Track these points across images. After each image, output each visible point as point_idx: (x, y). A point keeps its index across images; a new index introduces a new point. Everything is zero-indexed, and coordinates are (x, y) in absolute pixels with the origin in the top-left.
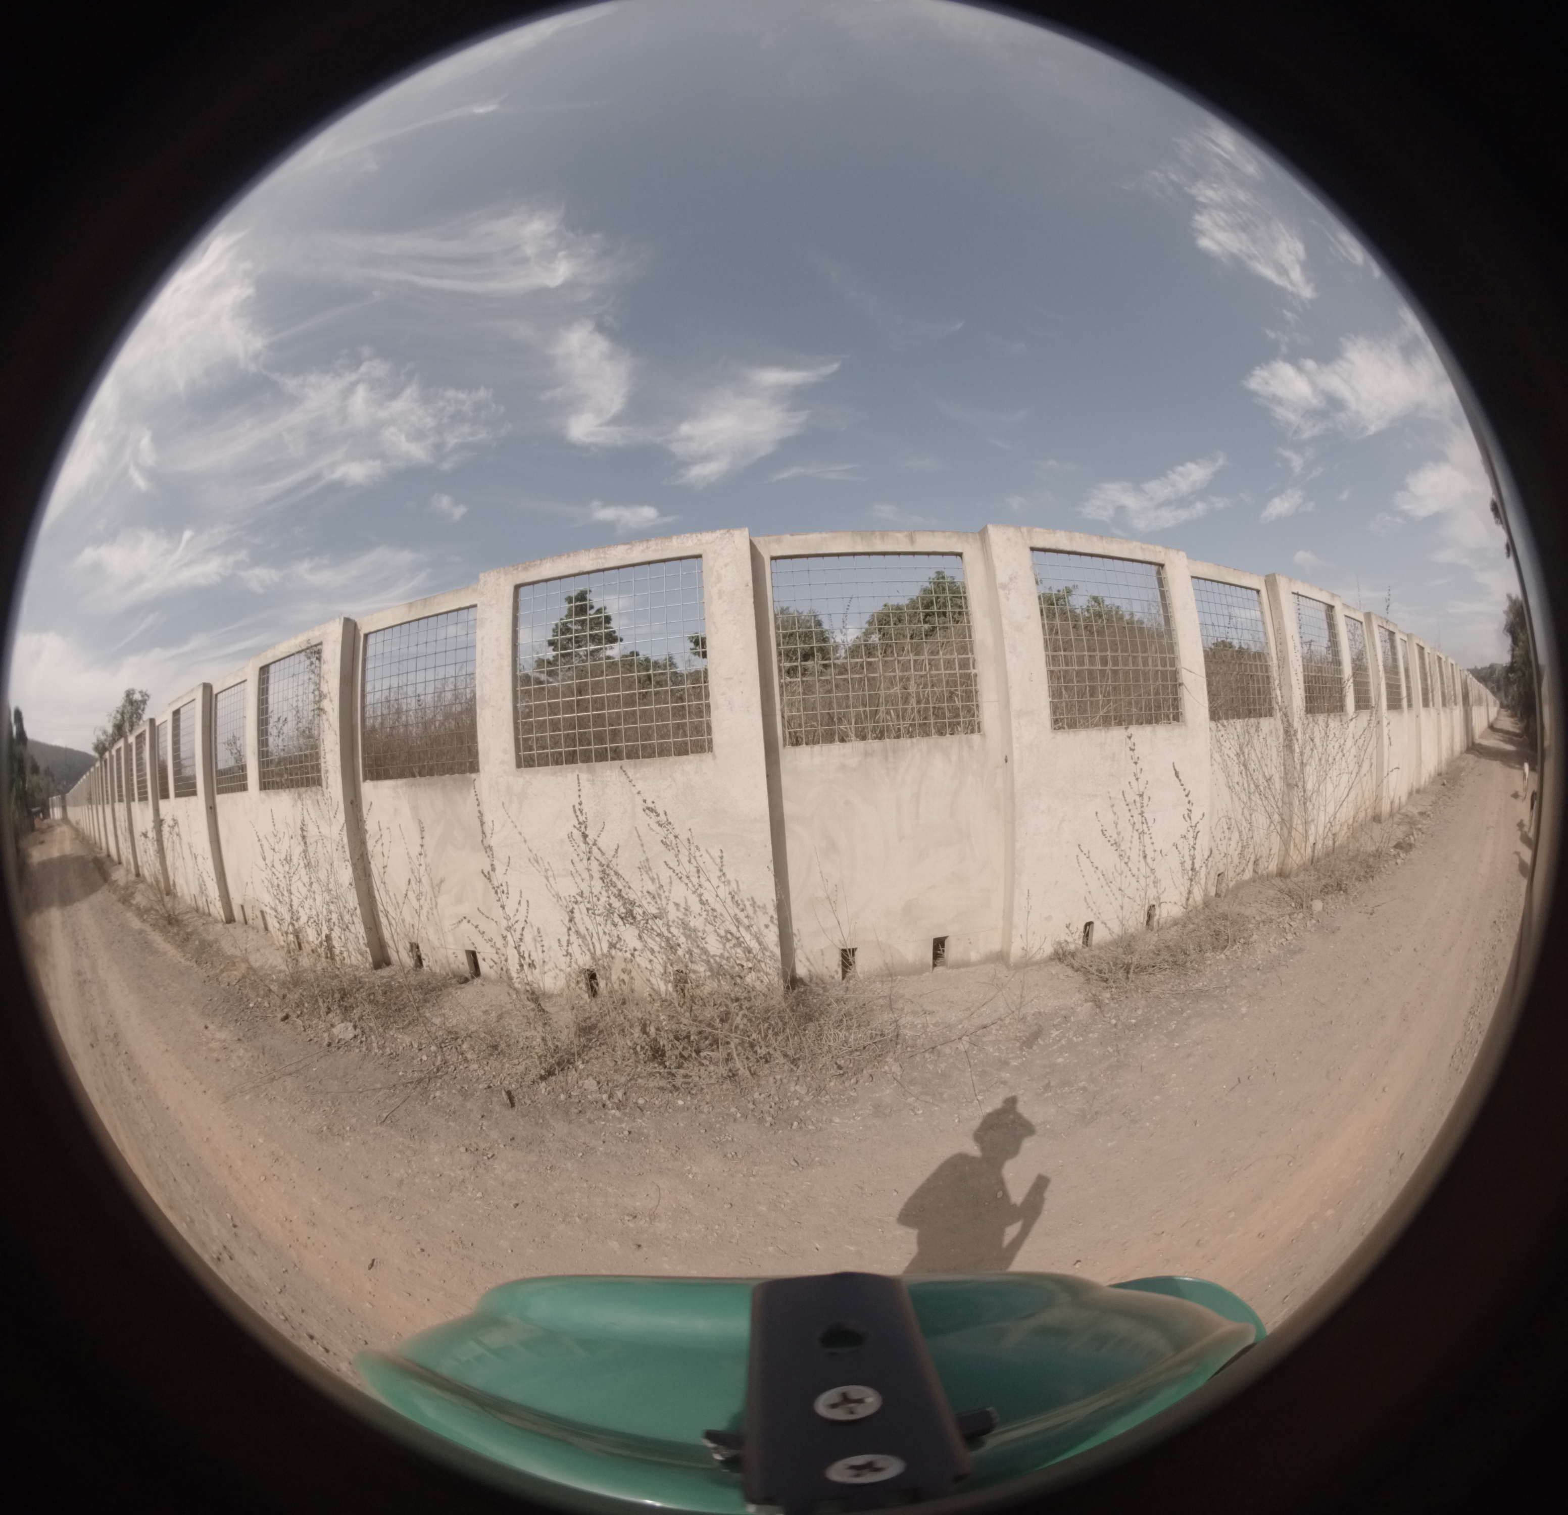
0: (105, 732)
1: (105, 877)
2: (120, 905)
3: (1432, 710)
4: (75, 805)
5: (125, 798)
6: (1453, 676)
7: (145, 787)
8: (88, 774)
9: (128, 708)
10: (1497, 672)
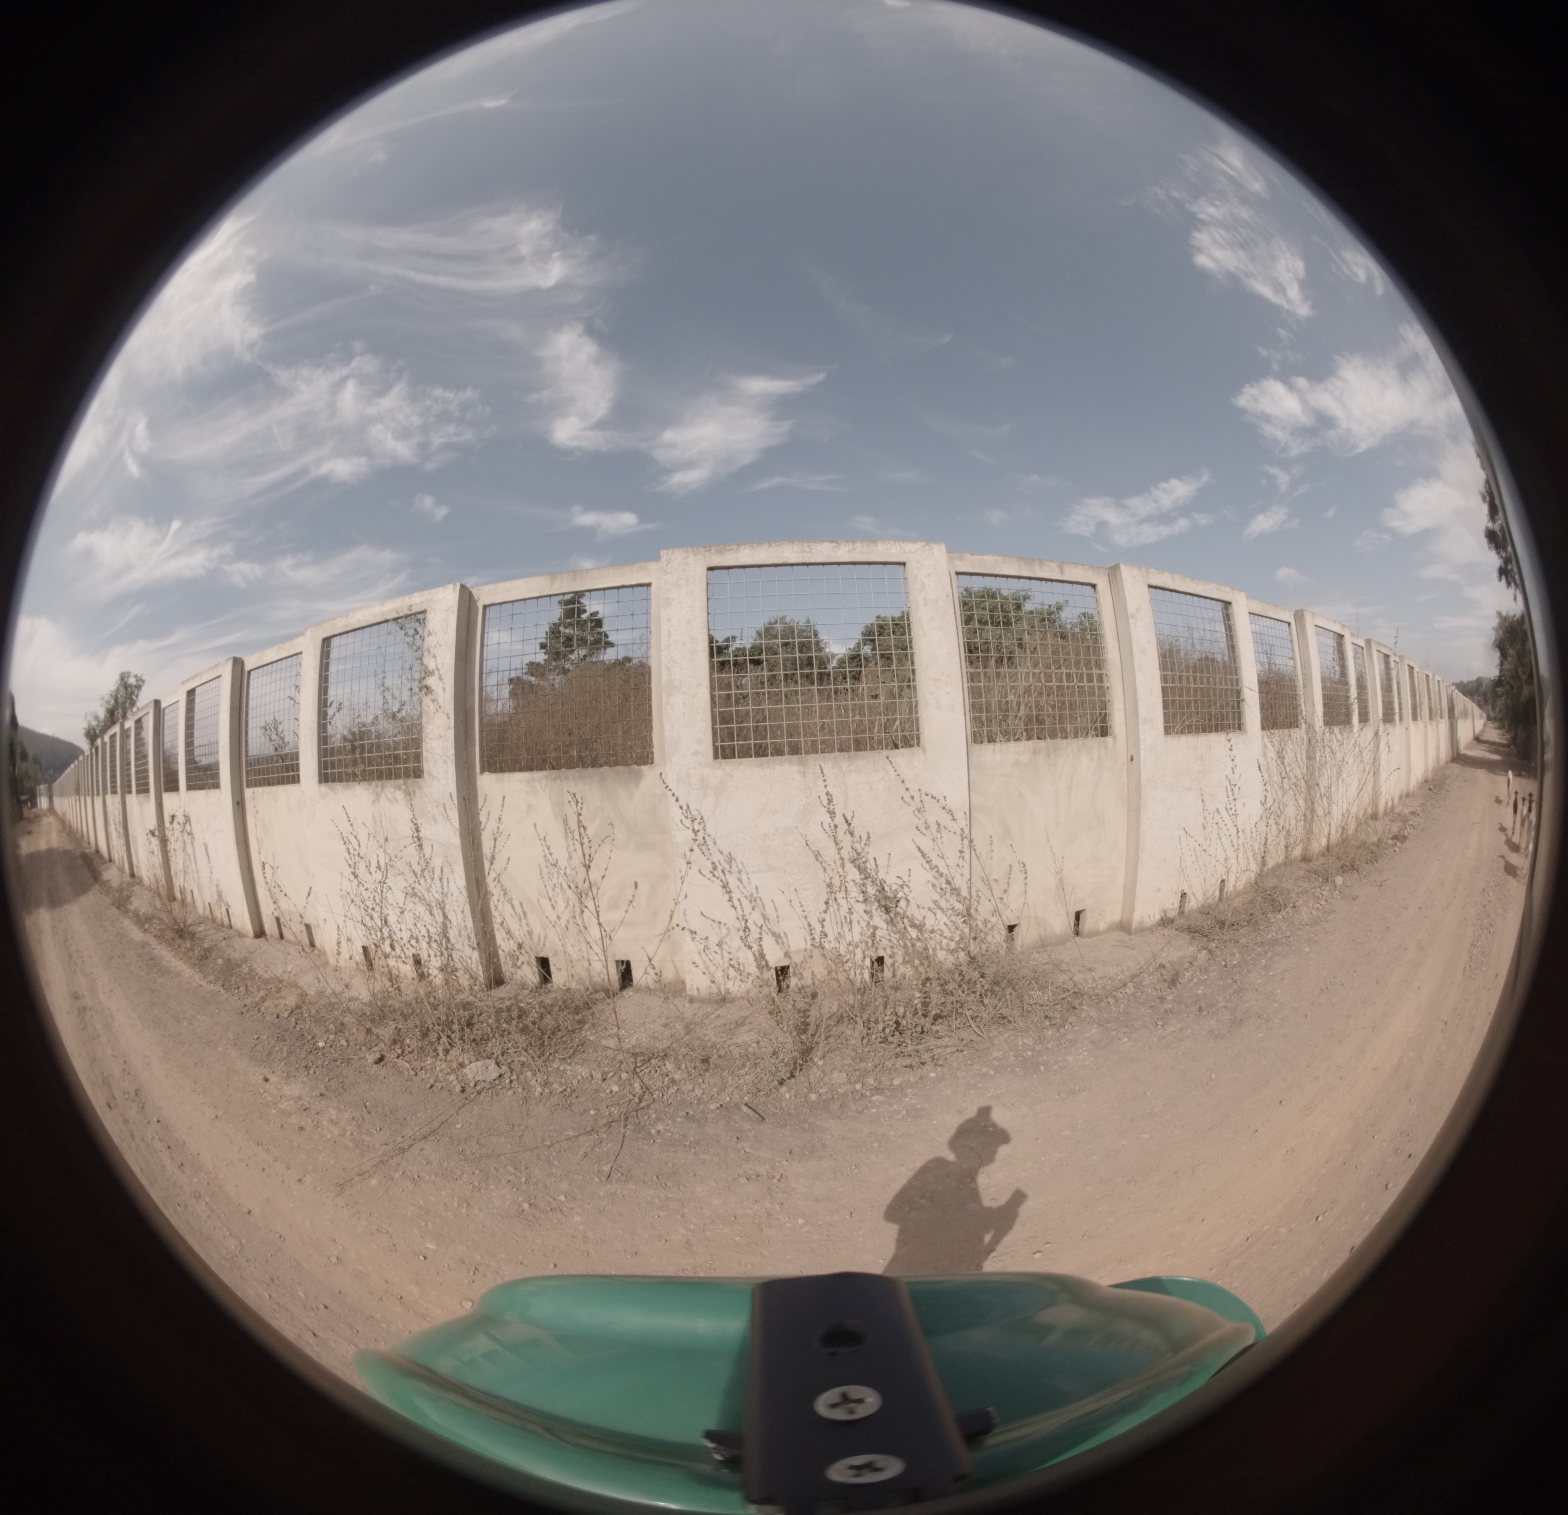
0: (96, 718)
1: (96, 876)
2: (115, 910)
3: (1420, 723)
4: (62, 796)
5: (119, 790)
6: (1439, 692)
7: (147, 777)
8: (76, 762)
9: (122, 692)
10: (1484, 686)
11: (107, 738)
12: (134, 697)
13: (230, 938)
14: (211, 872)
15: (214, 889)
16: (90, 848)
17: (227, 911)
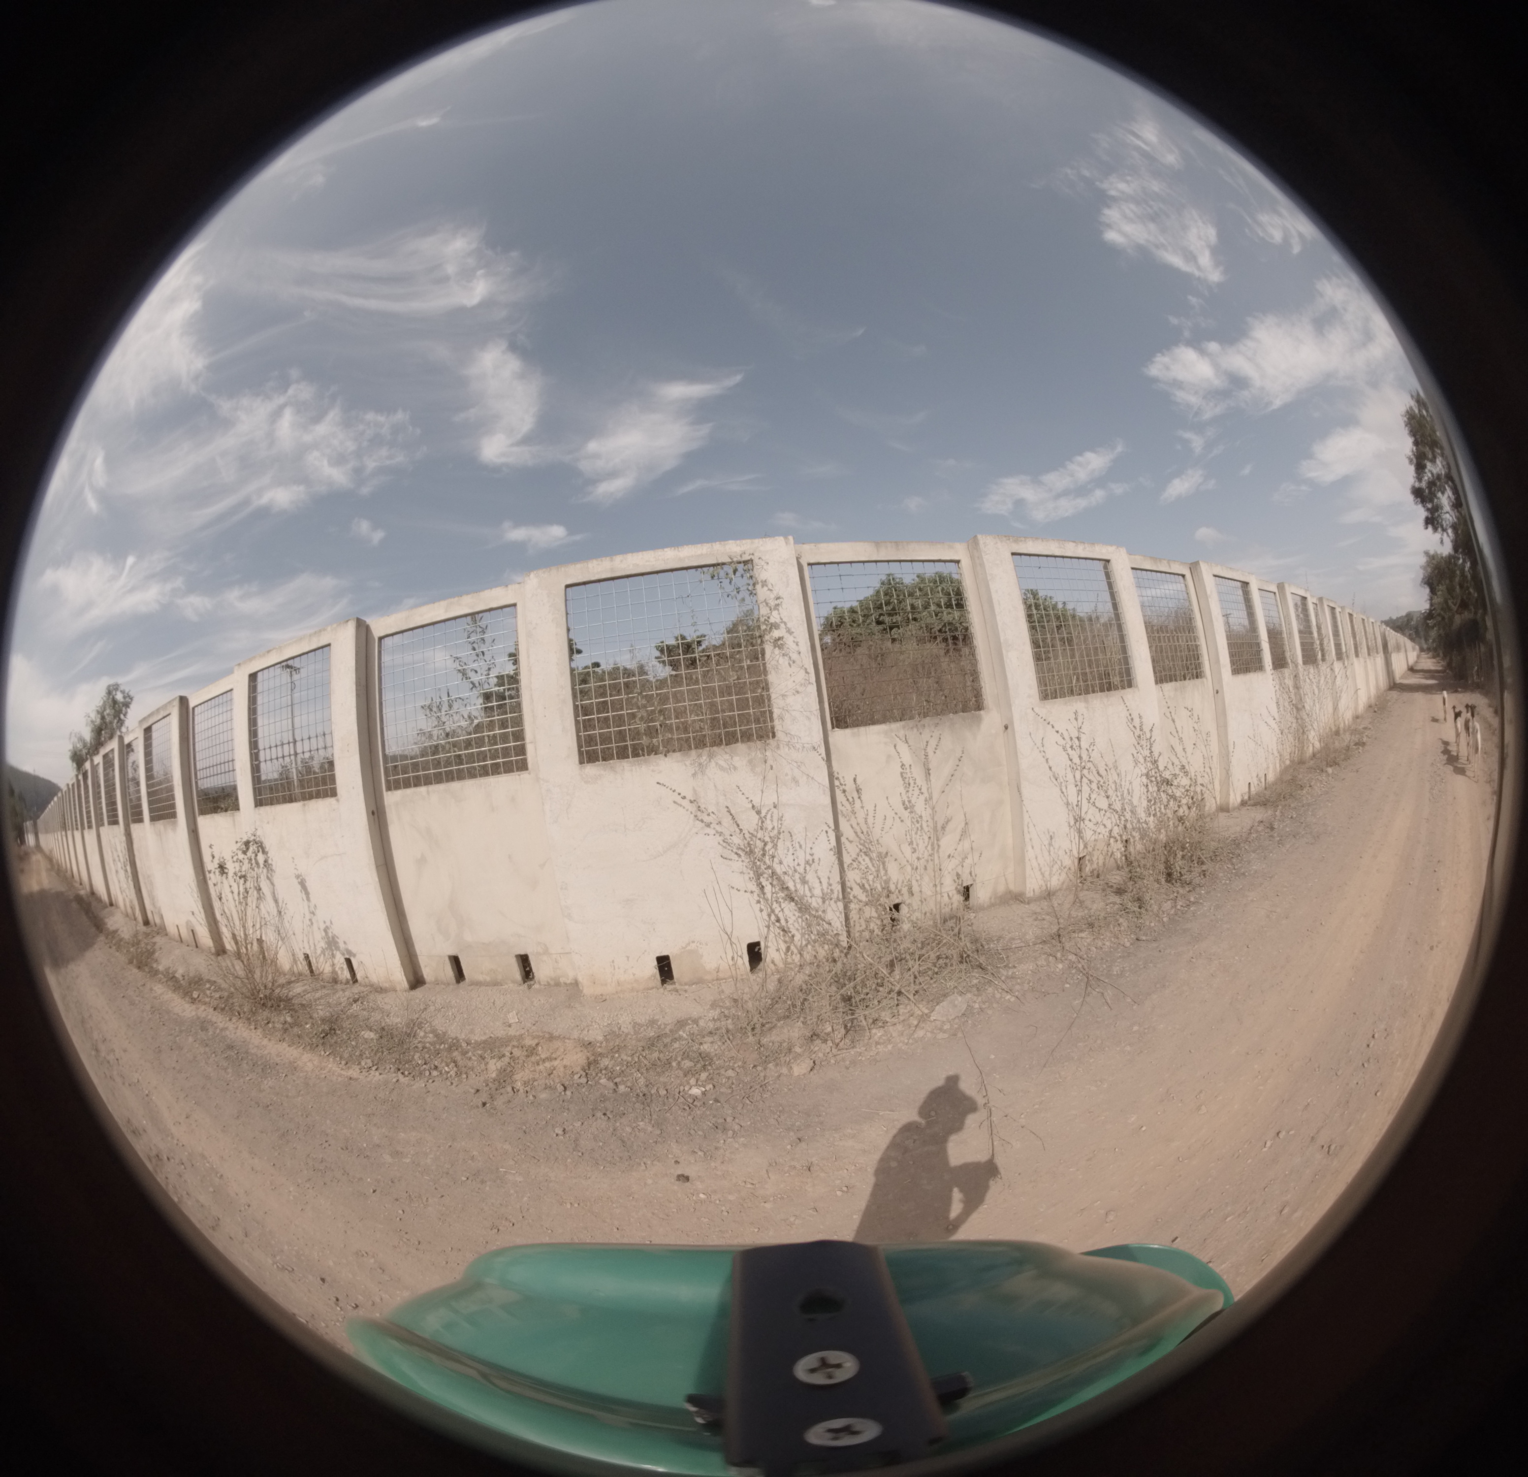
4: (47, 831)
9: (109, 709)
10: (1415, 619)
17: (349, 962)
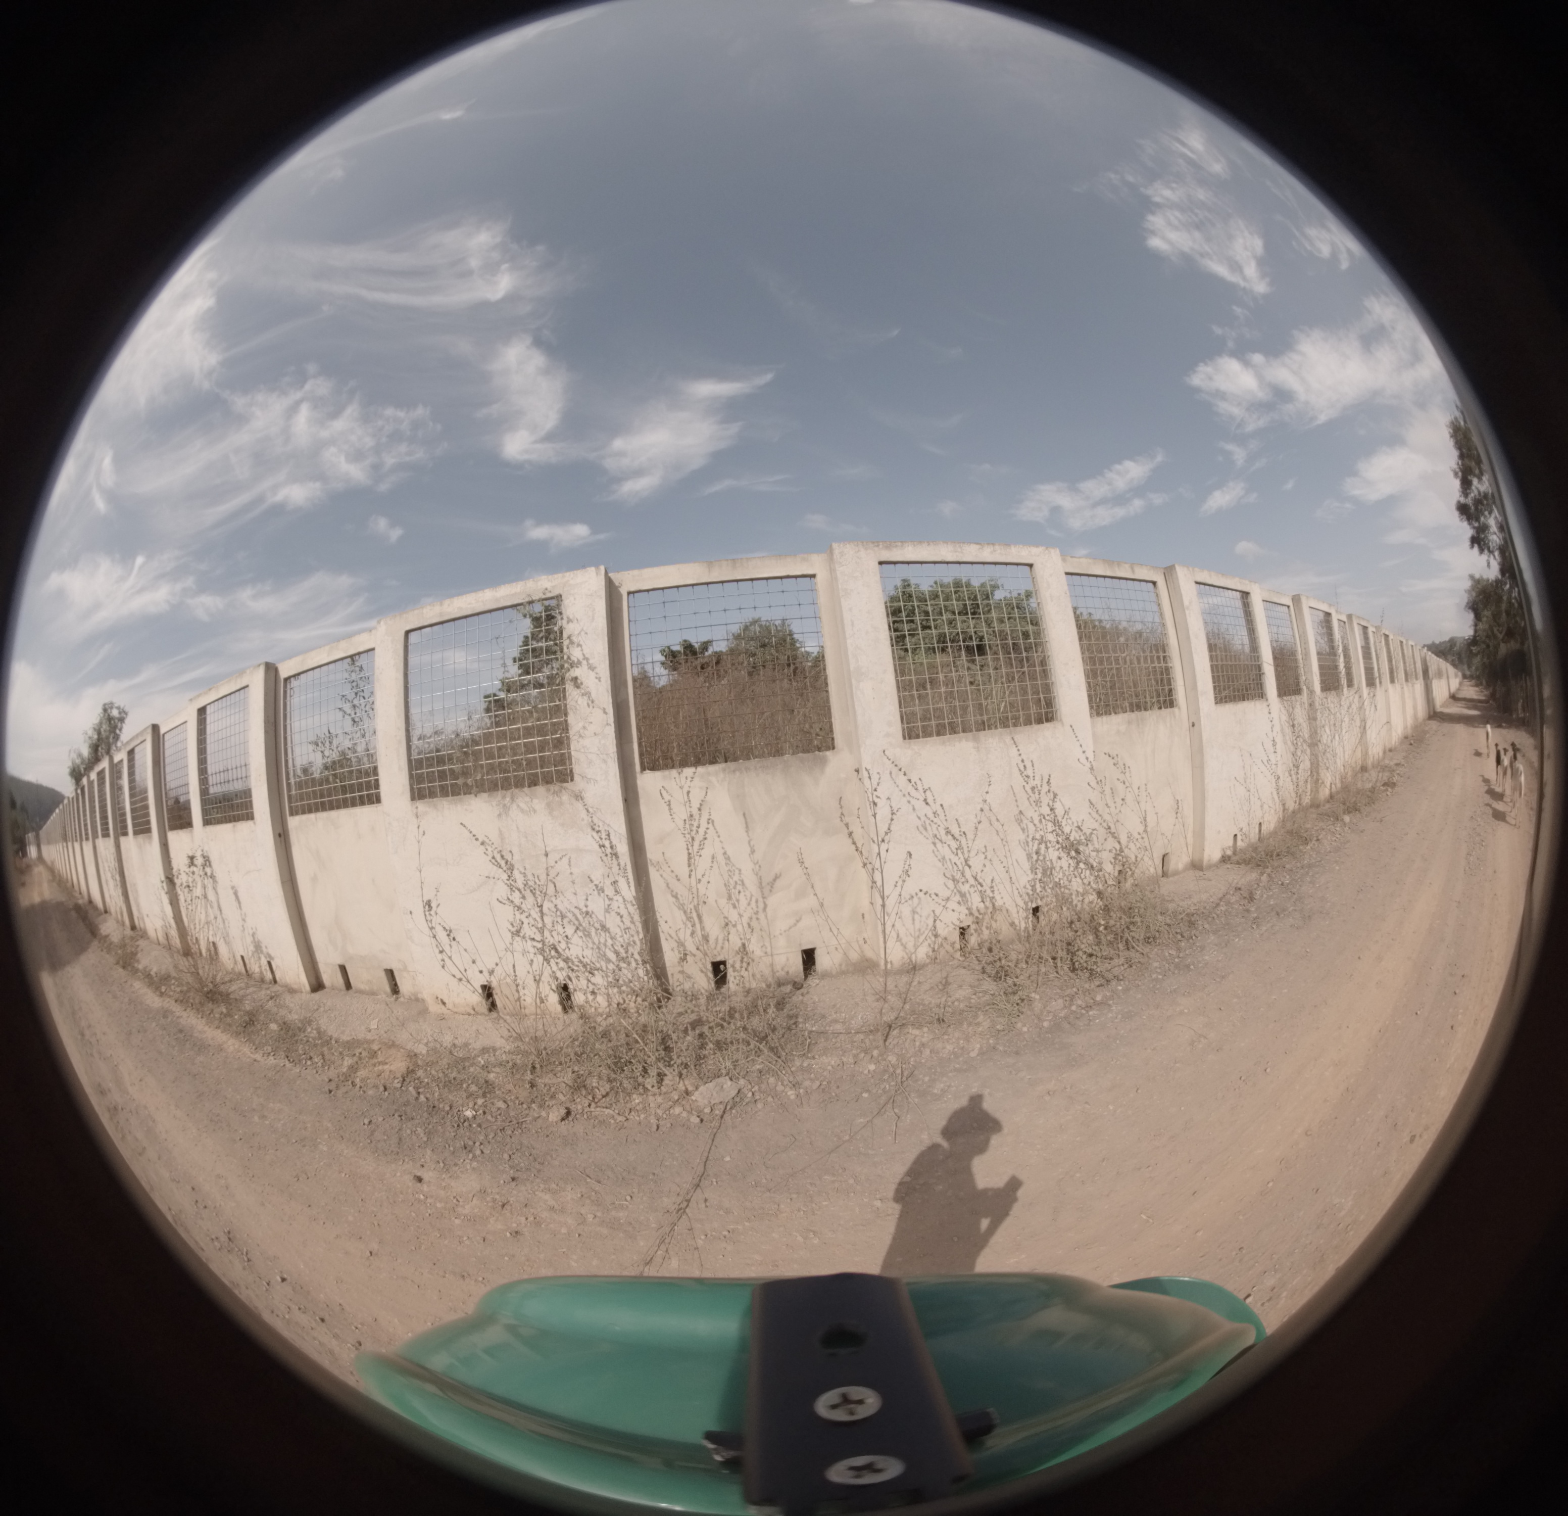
0: (80, 755)
1: (93, 931)
2: (121, 970)
3: (1397, 685)
4: (49, 843)
5: (111, 832)
7: (147, 815)
9: (105, 727)
10: (1458, 645)
11: (93, 776)
12: (118, 731)
13: (277, 996)
14: (244, 920)
15: (249, 939)
16: (83, 898)
17: (269, 963)
